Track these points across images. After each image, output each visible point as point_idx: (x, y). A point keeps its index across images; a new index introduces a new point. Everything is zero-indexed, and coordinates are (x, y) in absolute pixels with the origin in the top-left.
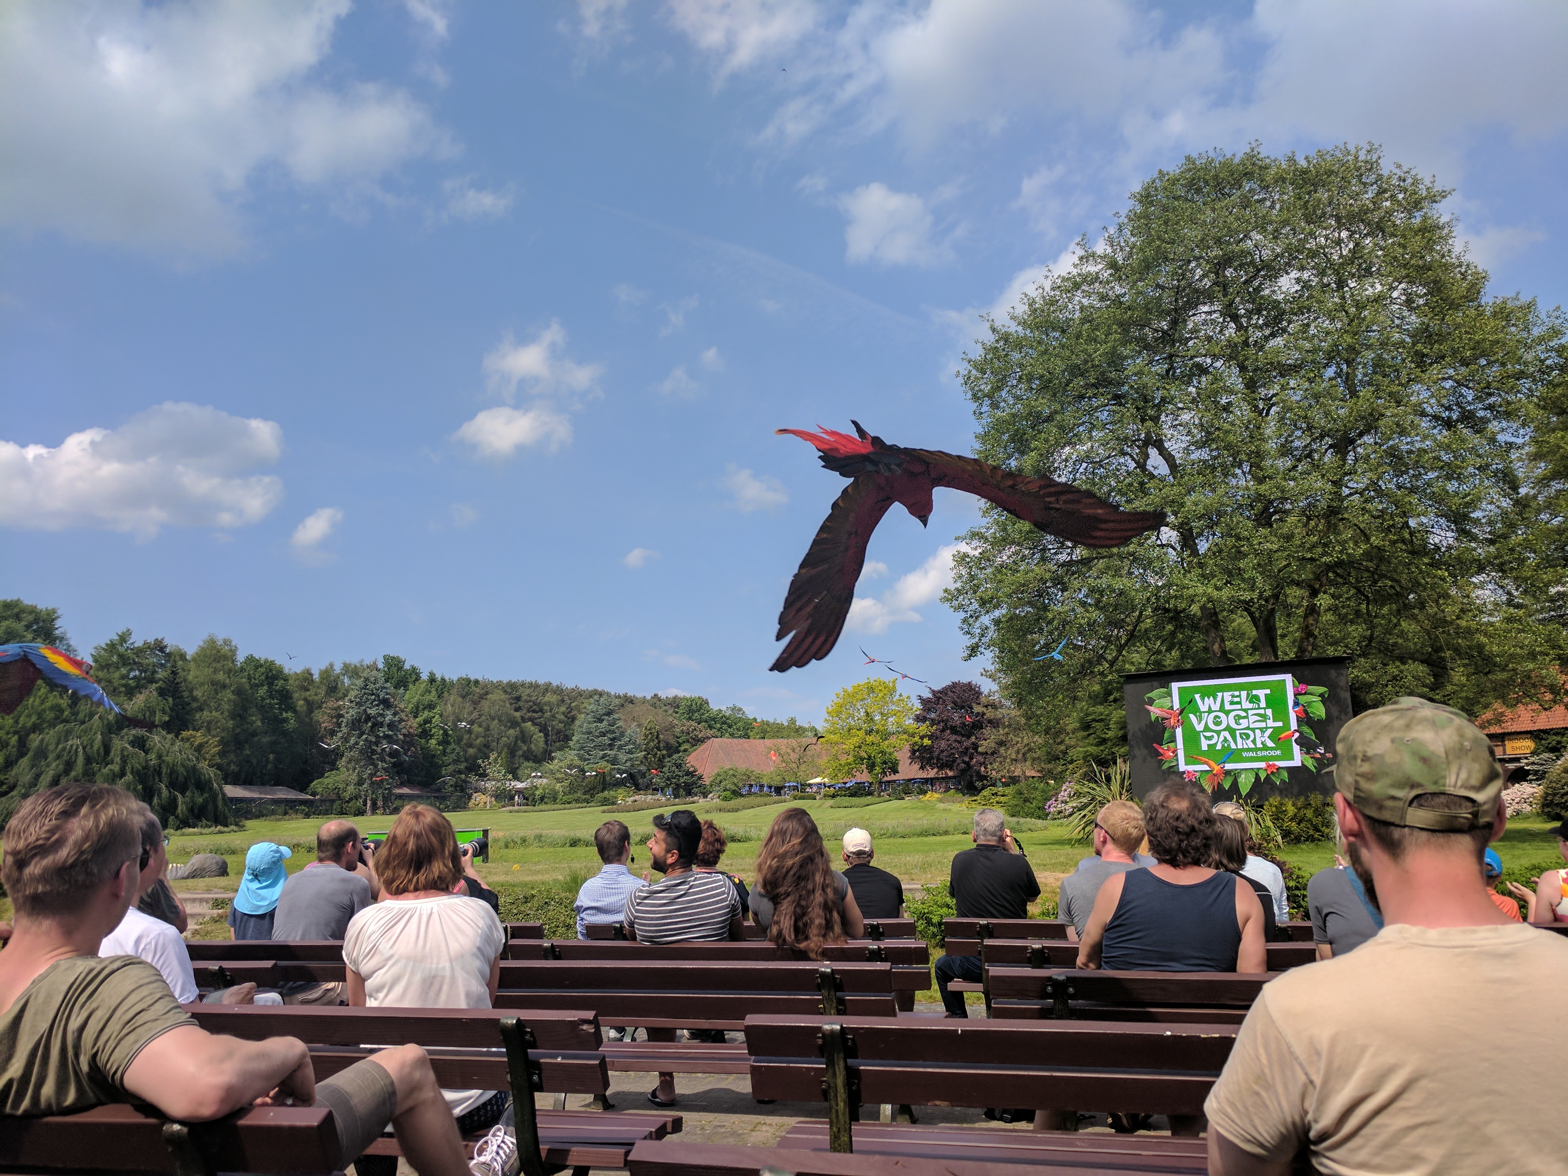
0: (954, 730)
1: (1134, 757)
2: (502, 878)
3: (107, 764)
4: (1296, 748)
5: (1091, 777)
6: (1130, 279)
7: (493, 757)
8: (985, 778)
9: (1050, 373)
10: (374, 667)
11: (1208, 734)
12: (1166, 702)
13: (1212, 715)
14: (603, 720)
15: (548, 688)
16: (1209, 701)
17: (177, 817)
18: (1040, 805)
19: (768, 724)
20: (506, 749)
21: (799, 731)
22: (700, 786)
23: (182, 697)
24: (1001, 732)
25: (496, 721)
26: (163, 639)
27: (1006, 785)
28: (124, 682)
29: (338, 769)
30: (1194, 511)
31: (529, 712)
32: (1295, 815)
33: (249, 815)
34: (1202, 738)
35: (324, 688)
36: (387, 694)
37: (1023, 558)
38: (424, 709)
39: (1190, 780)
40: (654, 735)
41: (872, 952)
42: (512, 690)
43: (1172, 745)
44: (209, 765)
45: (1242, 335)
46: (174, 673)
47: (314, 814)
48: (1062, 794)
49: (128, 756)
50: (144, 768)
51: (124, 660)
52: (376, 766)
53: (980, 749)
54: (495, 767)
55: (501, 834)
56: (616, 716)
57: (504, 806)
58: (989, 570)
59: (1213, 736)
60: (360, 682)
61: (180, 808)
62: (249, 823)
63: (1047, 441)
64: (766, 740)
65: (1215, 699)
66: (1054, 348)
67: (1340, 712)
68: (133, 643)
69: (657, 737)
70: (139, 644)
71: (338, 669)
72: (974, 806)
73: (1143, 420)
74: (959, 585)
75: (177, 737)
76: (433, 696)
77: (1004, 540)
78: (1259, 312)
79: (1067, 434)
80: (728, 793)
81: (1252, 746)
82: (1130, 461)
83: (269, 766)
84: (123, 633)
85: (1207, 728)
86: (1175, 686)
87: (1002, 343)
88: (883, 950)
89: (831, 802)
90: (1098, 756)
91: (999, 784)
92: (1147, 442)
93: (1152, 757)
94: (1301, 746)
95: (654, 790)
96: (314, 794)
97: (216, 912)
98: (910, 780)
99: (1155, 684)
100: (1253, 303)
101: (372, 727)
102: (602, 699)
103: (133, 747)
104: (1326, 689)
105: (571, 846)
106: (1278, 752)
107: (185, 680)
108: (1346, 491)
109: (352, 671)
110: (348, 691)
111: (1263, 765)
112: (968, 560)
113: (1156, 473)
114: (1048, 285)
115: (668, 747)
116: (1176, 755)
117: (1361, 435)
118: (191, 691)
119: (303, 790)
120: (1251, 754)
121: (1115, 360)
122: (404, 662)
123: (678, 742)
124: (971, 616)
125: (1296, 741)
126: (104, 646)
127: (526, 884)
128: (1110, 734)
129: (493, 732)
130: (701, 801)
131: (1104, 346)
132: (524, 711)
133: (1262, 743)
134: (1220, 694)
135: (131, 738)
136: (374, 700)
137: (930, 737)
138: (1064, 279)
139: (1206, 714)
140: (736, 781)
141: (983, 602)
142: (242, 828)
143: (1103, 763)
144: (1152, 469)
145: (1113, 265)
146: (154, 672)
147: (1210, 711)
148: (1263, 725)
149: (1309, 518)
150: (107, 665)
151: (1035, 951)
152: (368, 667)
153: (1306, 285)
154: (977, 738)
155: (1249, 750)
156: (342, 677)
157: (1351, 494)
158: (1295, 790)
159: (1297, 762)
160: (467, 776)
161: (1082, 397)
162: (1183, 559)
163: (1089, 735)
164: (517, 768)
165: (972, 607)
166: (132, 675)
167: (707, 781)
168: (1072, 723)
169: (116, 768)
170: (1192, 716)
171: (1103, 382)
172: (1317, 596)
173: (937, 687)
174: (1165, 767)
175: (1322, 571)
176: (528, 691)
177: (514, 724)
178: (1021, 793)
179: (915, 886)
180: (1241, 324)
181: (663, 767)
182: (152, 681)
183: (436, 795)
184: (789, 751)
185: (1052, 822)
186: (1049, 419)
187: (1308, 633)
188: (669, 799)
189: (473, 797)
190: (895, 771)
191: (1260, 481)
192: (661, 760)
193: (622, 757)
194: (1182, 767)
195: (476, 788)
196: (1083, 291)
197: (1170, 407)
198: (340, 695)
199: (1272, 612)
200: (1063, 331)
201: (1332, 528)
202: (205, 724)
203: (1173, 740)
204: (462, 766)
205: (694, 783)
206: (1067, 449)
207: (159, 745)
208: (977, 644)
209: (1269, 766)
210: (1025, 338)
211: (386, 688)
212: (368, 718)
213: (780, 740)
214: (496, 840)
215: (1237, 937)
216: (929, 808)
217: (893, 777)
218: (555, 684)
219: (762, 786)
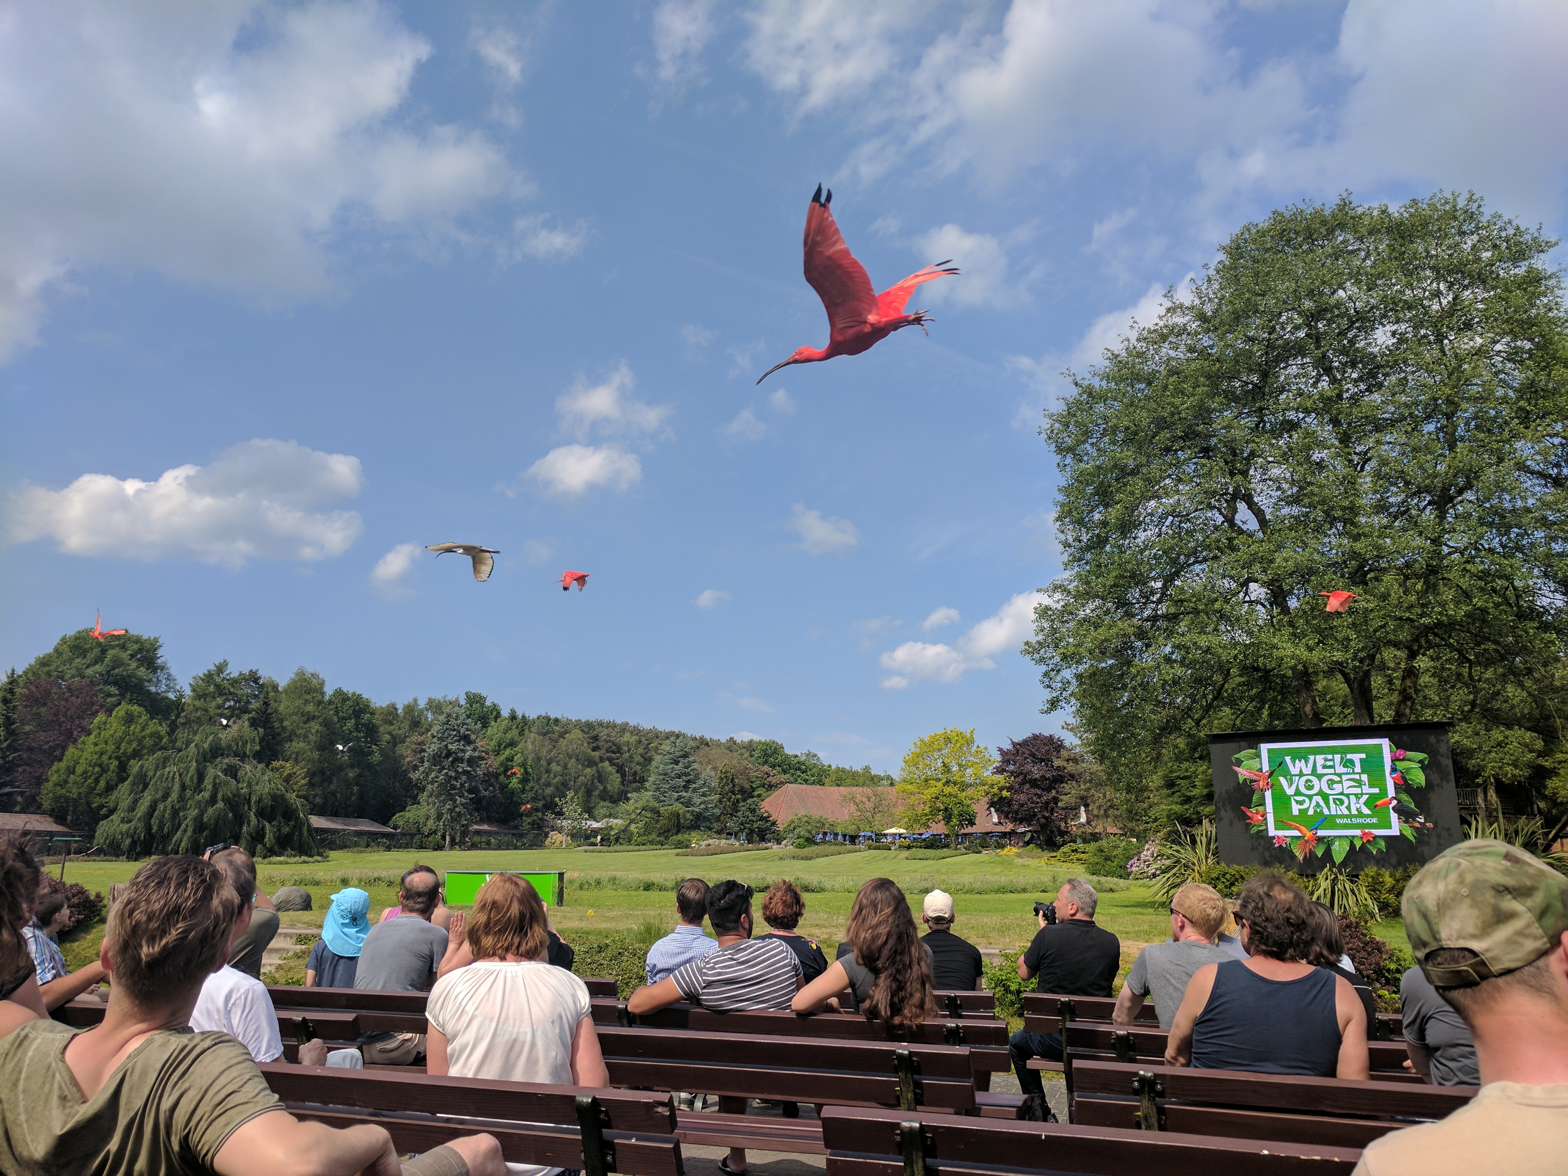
0: (1034, 783)
1: (1221, 819)
2: (575, 924)
3: (201, 791)
4: (1394, 816)
5: (1174, 838)
6: (1220, 332)
7: (570, 794)
8: (1063, 833)
9: (1135, 425)
10: (455, 703)
11: (1297, 798)
12: (1255, 764)
13: (1304, 779)
14: (679, 762)
15: (624, 728)
16: (1300, 764)
17: (264, 845)
18: (1122, 863)
19: (843, 770)
20: (583, 788)
21: (874, 780)
22: (774, 832)
23: (273, 727)
24: (1082, 787)
25: (573, 760)
26: (257, 671)
27: (1085, 841)
28: (219, 711)
29: (419, 803)
30: (1285, 567)
31: (608, 751)
32: (1393, 887)
33: (333, 846)
34: (1293, 801)
35: (408, 723)
36: (467, 730)
37: (1107, 612)
38: (505, 748)
39: (1281, 846)
40: (728, 779)
41: (950, 1030)
42: (588, 728)
43: (1260, 808)
44: (296, 796)
45: (1335, 389)
46: (266, 704)
47: (395, 847)
48: (1145, 853)
49: (220, 783)
50: (234, 796)
51: (220, 690)
52: (455, 801)
53: (1060, 804)
54: (571, 805)
55: (576, 875)
56: (691, 759)
57: (580, 846)
58: (1071, 625)
59: (1304, 801)
60: (442, 718)
61: (267, 836)
62: (333, 854)
63: (1132, 493)
64: (841, 788)
65: (1307, 762)
66: (1140, 400)
67: (1441, 779)
68: (229, 674)
69: (732, 782)
70: (235, 674)
71: (422, 704)
72: (1053, 862)
73: (1232, 474)
74: (1041, 637)
75: (267, 766)
76: (514, 733)
77: (1087, 593)
78: (1354, 365)
79: (1153, 487)
80: (802, 840)
81: (1346, 812)
82: (1217, 515)
83: (353, 798)
84: (220, 664)
85: (1298, 793)
86: (1264, 747)
87: (1085, 396)
88: (961, 1028)
89: (906, 853)
90: (1182, 815)
91: (1079, 840)
92: (1235, 496)
93: (1239, 820)
94: (1399, 815)
95: (728, 834)
96: (395, 827)
97: (299, 948)
98: (987, 833)
99: (1243, 744)
100: (1348, 357)
101: (453, 762)
102: (678, 741)
103: (226, 775)
104: (1425, 755)
105: (645, 890)
106: (1374, 820)
107: (276, 711)
108: (1446, 550)
109: (436, 706)
110: (431, 726)
111: (1358, 832)
112: (1050, 613)
113: (1244, 527)
114: (1133, 336)
115: (742, 791)
116: (1266, 819)
117: (1460, 492)
118: (281, 721)
119: (385, 823)
120: (1345, 821)
121: (1204, 414)
122: (485, 698)
123: (752, 787)
124: (1053, 670)
125: (1393, 808)
126: (202, 676)
127: (600, 933)
128: (1196, 792)
129: (570, 771)
130: (774, 847)
131: (1192, 399)
132: (603, 751)
133: (1357, 809)
134: (1312, 758)
135: (224, 767)
136: (456, 736)
137: (1009, 789)
138: (1150, 332)
139: (1297, 778)
140: (809, 828)
141: (1064, 657)
142: (326, 858)
143: (1187, 822)
144: (1240, 524)
145: (1202, 317)
146: (248, 702)
147: (1301, 774)
148: (1358, 791)
149: (1407, 577)
150: (204, 694)
151: (1119, 1037)
152: (451, 703)
153: (1402, 339)
154: (1057, 792)
155: (1342, 816)
156: (425, 713)
157: (1450, 554)
158: (1394, 861)
159: (1395, 831)
160: (543, 814)
161: (1168, 450)
162: (1272, 617)
163: (1173, 793)
164: (593, 808)
165: (1054, 661)
166: (227, 704)
167: (781, 827)
168: (1155, 780)
169: (206, 795)
170: (1282, 779)
171: (1190, 435)
172: (1415, 658)
173: (1018, 739)
174: (1254, 830)
175: (1421, 632)
176: (606, 731)
177: (591, 763)
178: (1102, 851)
179: (993, 951)
180: (1335, 377)
181: (738, 811)
182: (245, 711)
183: (515, 832)
184: (864, 799)
185: (1134, 882)
186: (1134, 472)
187: (1405, 697)
188: (742, 844)
189: (550, 835)
190: (972, 823)
191: (1356, 538)
192: (735, 804)
193: (697, 800)
194: (1272, 832)
195: (553, 827)
196: (1171, 343)
197: (1260, 460)
198: (423, 730)
199: (1367, 674)
200: (1149, 383)
201: (1431, 587)
202: (294, 756)
203: (1262, 803)
204: (540, 805)
205: (768, 829)
206: (1153, 503)
207: (250, 774)
208: (1057, 697)
209: (1364, 834)
210: (1110, 390)
211: (466, 724)
212: (449, 754)
213: (855, 789)
214: (571, 882)
215: (1337, 1040)
216: (1007, 863)
217: (969, 830)
218: (632, 723)
219: (836, 834)
